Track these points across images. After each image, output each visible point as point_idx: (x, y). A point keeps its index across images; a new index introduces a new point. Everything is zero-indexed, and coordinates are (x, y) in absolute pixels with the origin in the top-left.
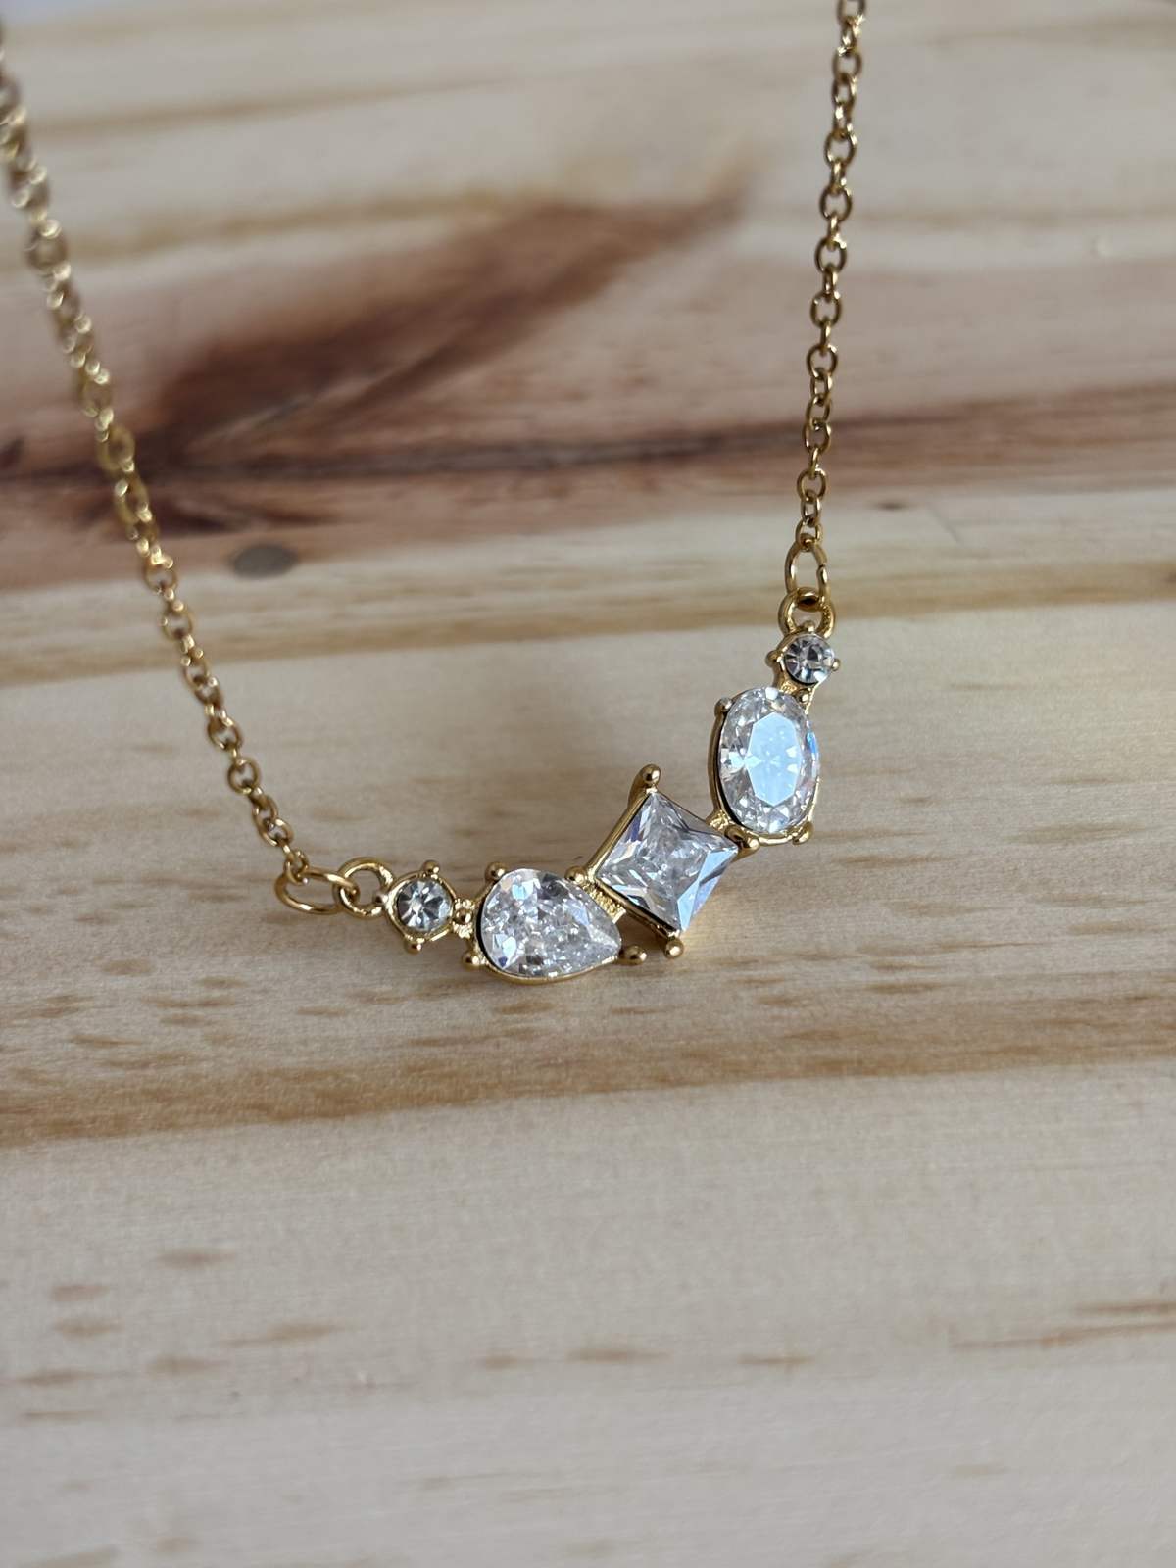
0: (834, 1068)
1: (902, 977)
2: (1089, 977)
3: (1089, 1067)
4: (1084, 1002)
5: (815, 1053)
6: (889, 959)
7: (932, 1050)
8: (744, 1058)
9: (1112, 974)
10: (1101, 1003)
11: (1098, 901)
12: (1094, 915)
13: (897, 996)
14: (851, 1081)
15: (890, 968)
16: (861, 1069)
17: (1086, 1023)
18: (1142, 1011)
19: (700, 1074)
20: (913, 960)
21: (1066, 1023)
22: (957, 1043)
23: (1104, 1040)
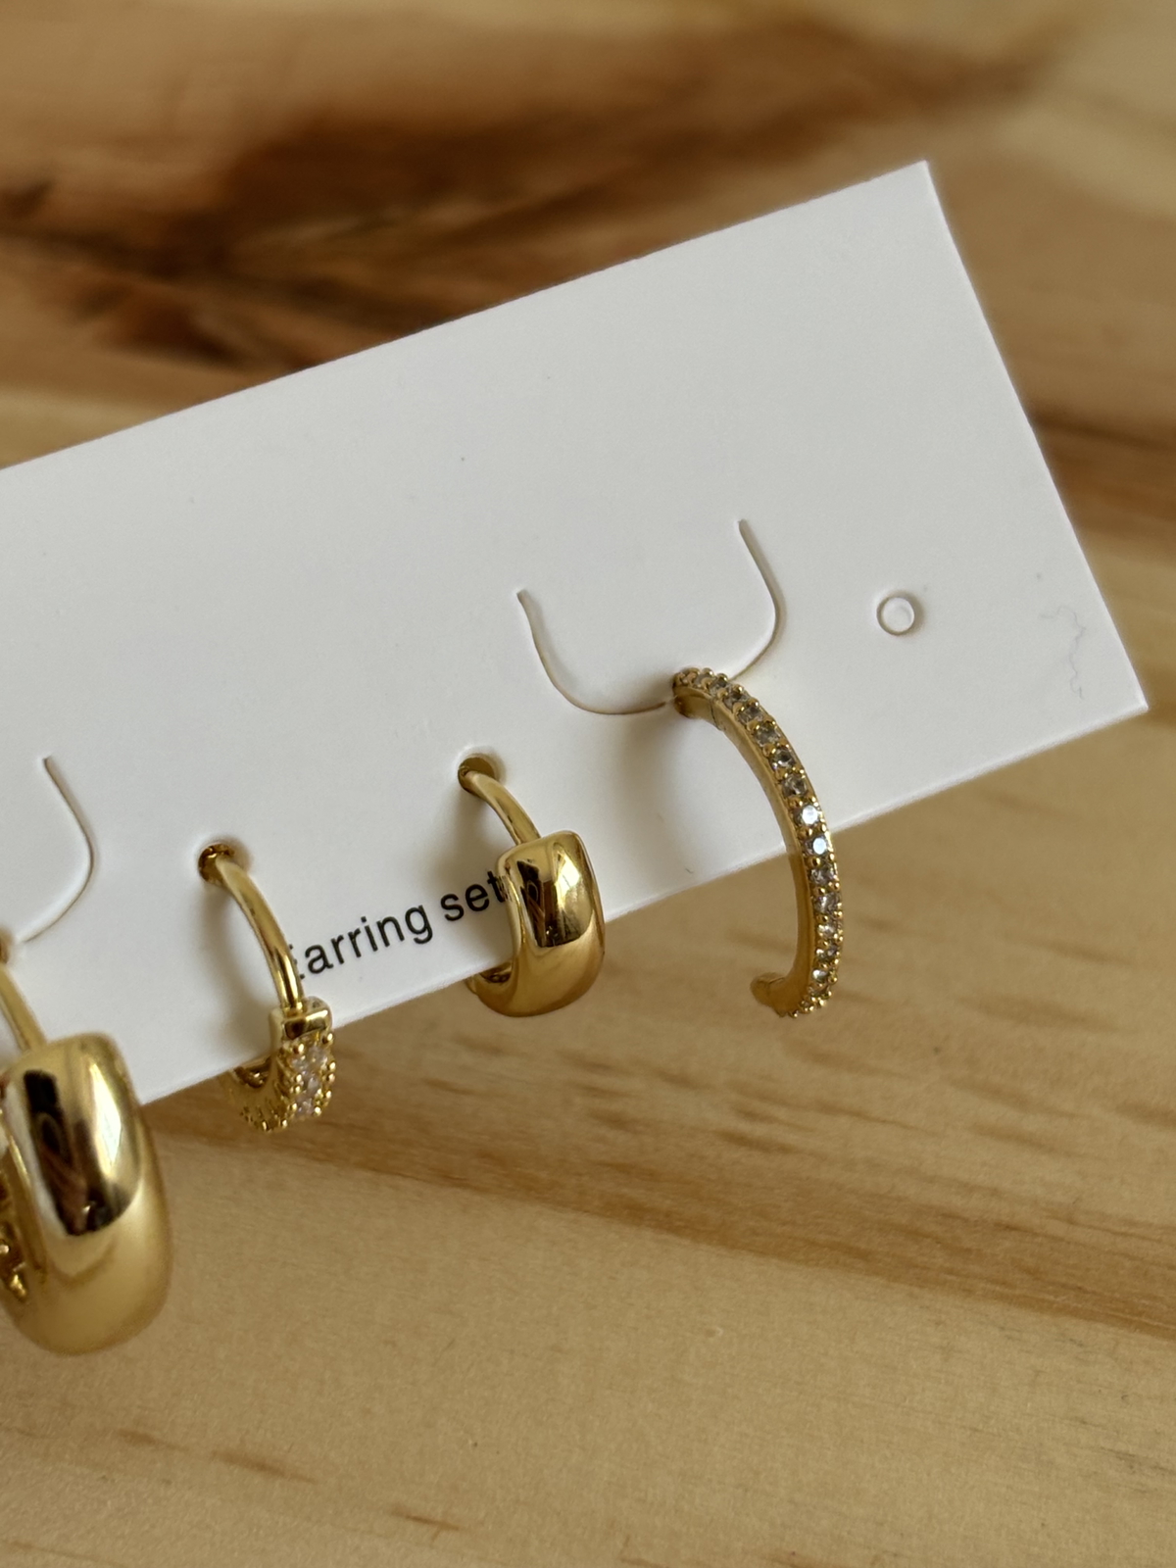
0: (635, 1214)
1: (759, 1130)
2: (969, 1188)
3: (916, 1290)
4: (948, 1216)
5: (625, 1190)
6: (755, 1105)
7: (752, 1223)
8: (543, 1175)
9: (995, 1192)
10: (966, 1220)
11: (1021, 1102)
12: (1008, 1117)
13: (744, 1150)
14: (648, 1234)
15: (751, 1116)
16: (669, 1224)
17: (938, 1240)
18: (1007, 1244)
19: (487, 1179)
20: (782, 1113)
21: (914, 1234)
22: (784, 1224)
23: (947, 1265)
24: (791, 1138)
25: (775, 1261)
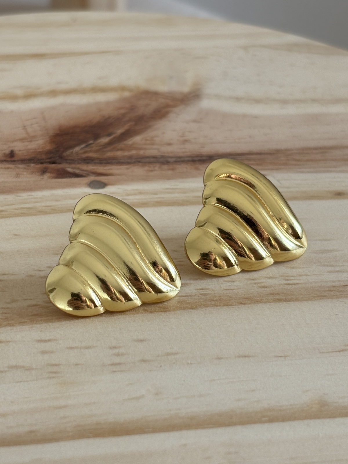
0: (280, 300)
1: (291, 282)
2: (334, 281)
3: (338, 299)
4: (334, 287)
5: (275, 297)
6: (287, 278)
7: (301, 297)
8: (258, 299)
9: (339, 281)
10: (338, 286)
11: (333, 266)
12: (332, 269)
13: (291, 286)
14: (285, 303)
15: (288, 280)
16: (286, 300)
17: (335, 291)
19: (249, 302)
20: (293, 278)
21: (331, 291)
22: (307, 295)
23: (340, 294)
24: (297, 282)
25: (310, 301)
